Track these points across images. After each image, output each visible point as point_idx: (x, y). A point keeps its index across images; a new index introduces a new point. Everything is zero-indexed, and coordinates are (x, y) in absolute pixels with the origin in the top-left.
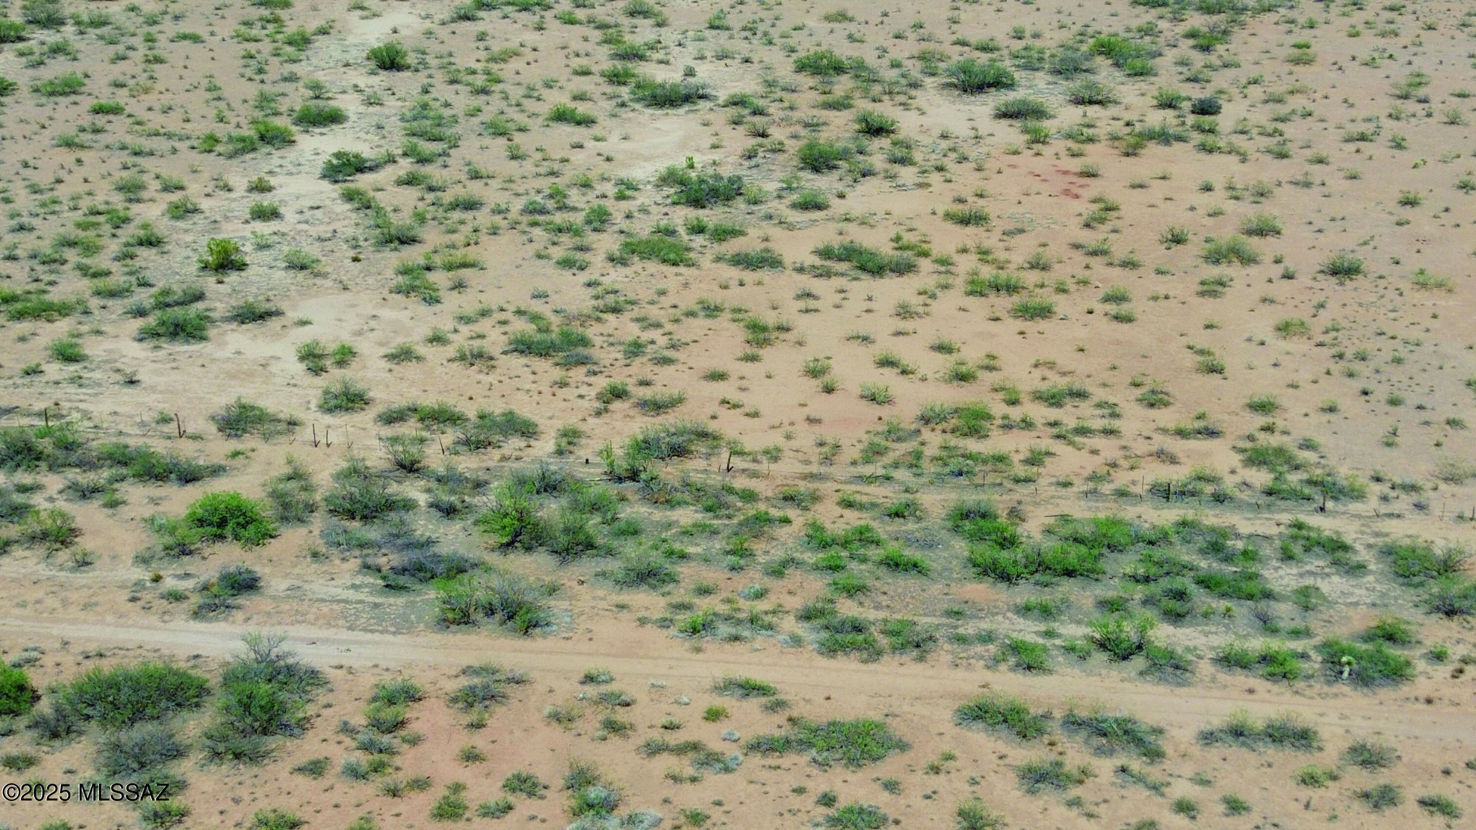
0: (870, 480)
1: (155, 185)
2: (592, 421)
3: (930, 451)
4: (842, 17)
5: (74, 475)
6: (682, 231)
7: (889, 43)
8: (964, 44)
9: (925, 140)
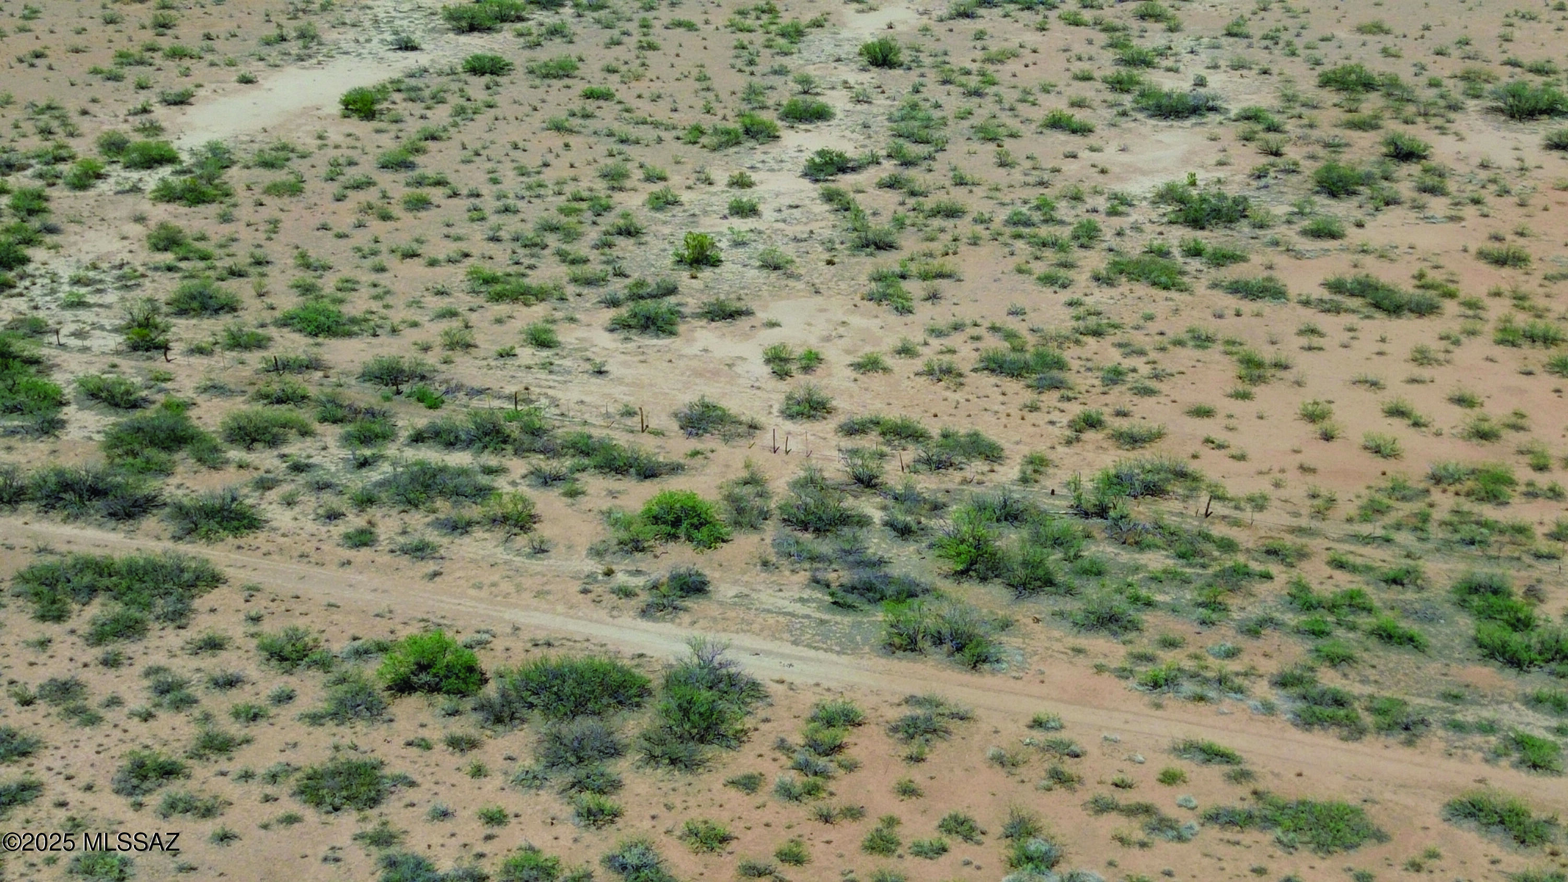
0: (1368, 540)
1: (638, 174)
2: (1061, 449)
3: (1438, 515)
4: (1378, 29)
5: (538, 460)
6: (1176, 252)
7: (1428, 60)
8: (1515, 64)
9: (1461, 168)
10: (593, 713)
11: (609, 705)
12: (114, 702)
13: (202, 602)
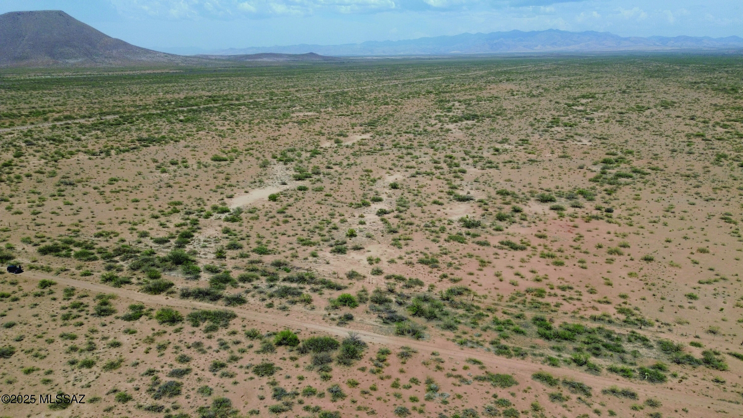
0: (511, 307)
1: (338, 214)
2: (438, 283)
3: (528, 300)
4: (509, 180)
5: (313, 286)
6: (464, 234)
7: (522, 188)
8: (542, 189)
9: (530, 214)
10: (325, 351)
11: (329, 349)
12: (210, 348)
13: (232, 322)
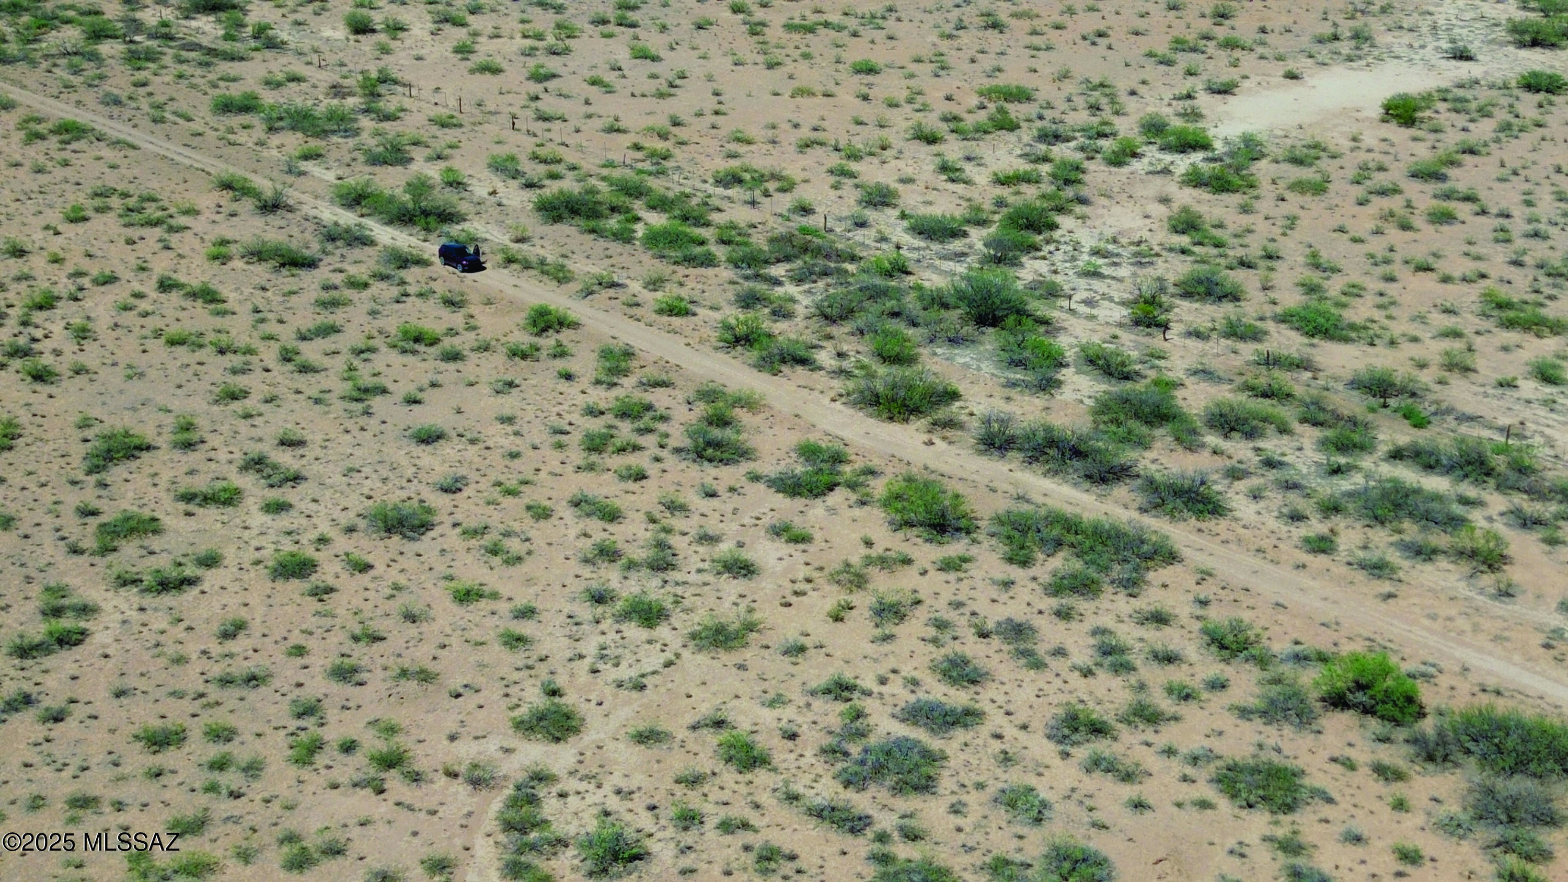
5: (1520, 500)
10: (1535, 775)
11: (1553, 771)
12: (1060, 652)
13: (1157, 575)
